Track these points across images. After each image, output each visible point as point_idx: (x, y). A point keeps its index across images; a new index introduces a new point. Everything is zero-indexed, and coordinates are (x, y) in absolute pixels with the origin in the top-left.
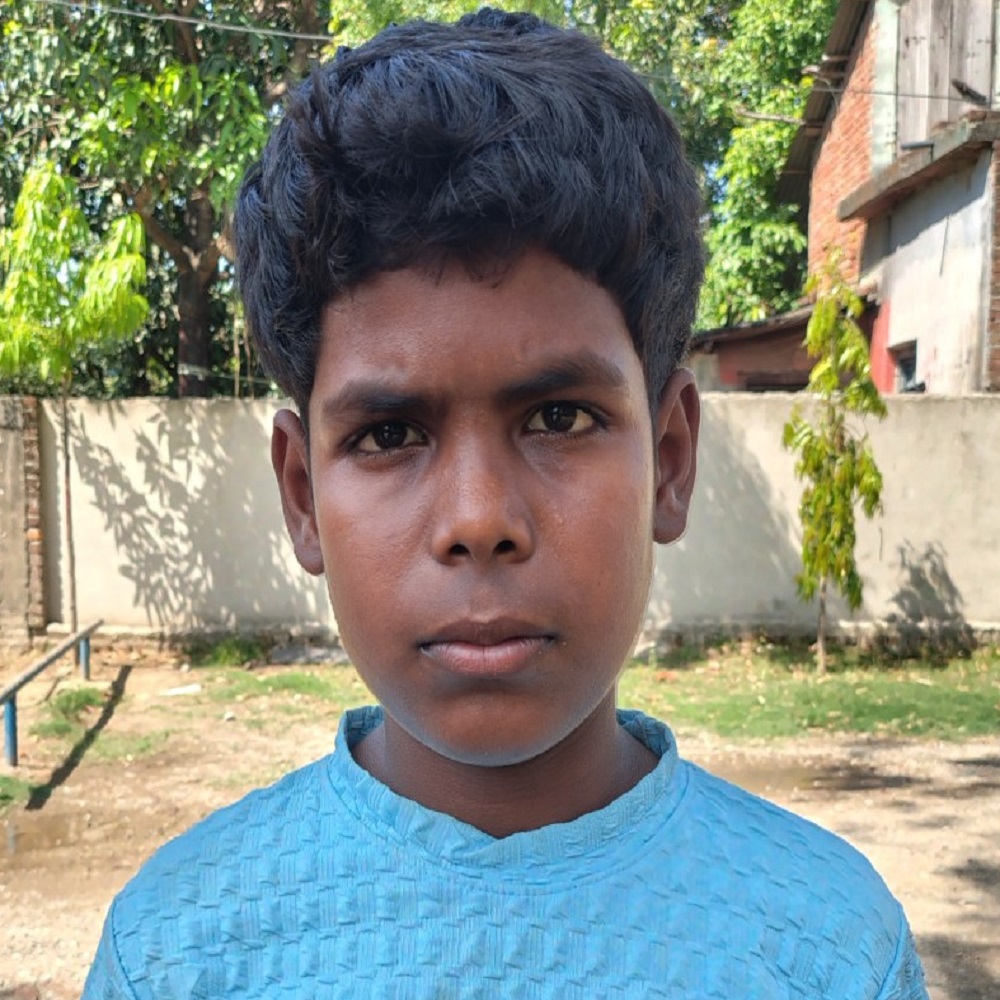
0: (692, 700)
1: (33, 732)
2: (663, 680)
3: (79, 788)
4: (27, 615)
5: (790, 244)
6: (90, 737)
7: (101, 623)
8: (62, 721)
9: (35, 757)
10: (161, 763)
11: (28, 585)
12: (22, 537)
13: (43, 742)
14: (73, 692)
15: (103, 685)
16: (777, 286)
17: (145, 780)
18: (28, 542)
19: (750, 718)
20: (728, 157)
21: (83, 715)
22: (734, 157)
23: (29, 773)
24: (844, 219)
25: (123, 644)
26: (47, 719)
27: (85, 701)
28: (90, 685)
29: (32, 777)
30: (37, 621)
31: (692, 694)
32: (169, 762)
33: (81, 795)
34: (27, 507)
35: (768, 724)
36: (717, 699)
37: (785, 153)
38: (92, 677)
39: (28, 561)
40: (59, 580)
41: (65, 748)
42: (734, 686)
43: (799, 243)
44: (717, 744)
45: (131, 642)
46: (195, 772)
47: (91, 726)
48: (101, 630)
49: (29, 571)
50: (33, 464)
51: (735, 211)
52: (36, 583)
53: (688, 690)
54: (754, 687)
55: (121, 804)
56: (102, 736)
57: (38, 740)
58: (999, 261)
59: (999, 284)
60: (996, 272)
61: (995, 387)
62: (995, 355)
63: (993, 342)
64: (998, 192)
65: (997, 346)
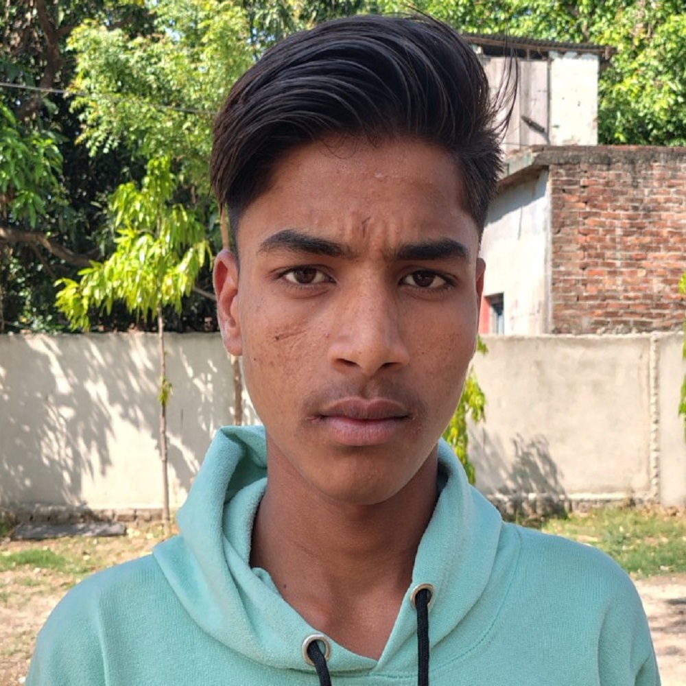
58: (557, 245)
59: (558, 261)
60: (555, 253)
61: (558, 331)
62: (556, 308)
63: (555, 299)
64: (553, 198)
65: (558, 302)
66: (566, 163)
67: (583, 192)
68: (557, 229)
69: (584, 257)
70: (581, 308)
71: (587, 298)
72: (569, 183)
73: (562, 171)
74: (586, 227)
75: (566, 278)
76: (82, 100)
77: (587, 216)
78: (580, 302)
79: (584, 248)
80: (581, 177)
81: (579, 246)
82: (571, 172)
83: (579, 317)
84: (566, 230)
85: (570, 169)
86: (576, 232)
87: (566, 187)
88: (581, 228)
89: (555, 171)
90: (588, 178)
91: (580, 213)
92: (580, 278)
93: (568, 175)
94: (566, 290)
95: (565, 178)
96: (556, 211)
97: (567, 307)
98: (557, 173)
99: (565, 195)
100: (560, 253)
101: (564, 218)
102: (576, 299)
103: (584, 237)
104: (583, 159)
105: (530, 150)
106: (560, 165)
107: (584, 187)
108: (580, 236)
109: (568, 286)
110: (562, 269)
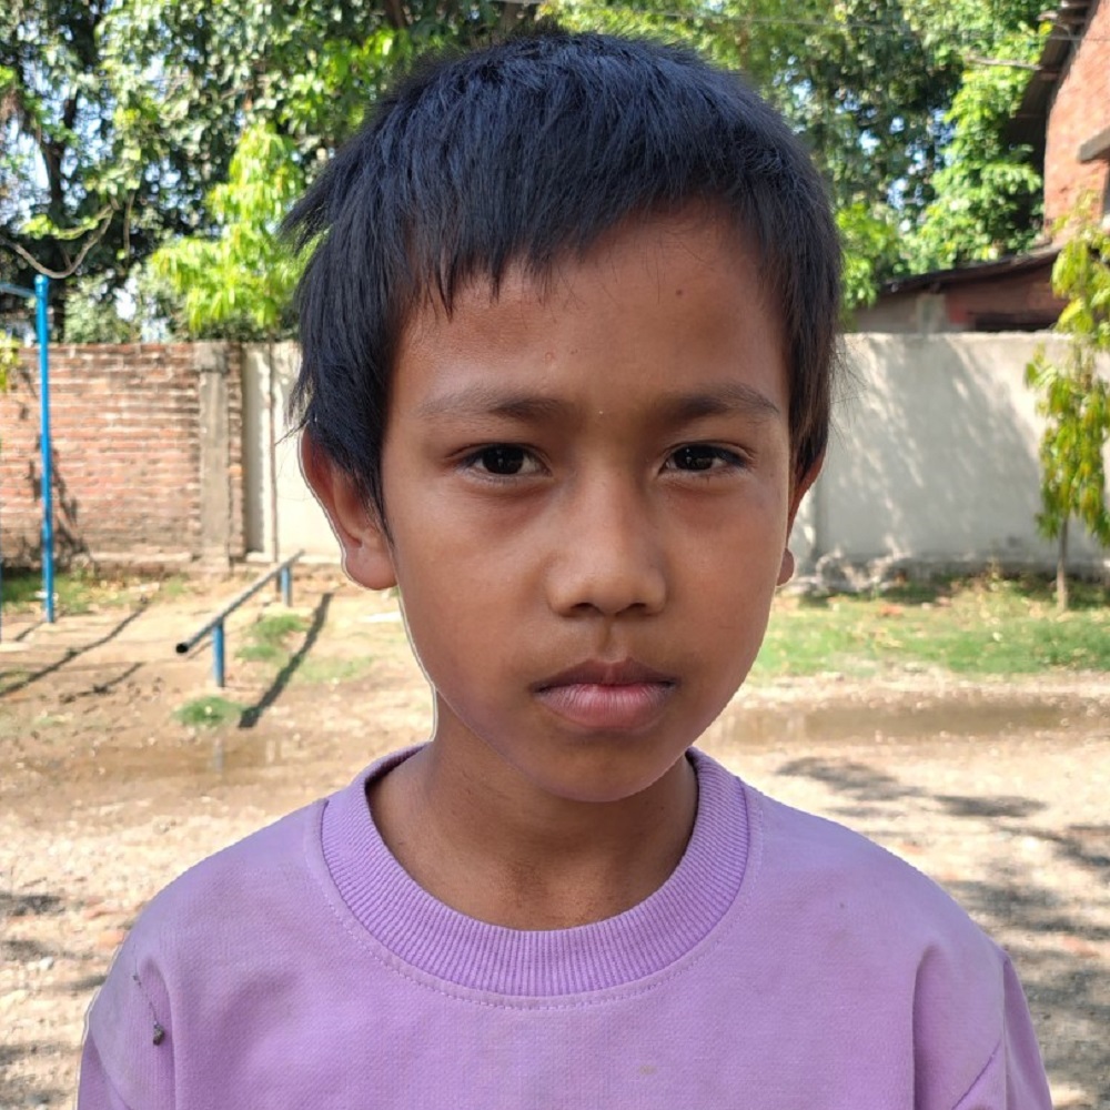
0: (920, 635)
1: (237, 655)
2: (886, 615)
3: (286, 710)
4: (228, 545)
5: (1023, 184)
6: (296, 661)
7: (302, 553)
8: (267, 645)
9: (242, 679)
10: (366, 687)
11: (230, 517)
12: (225, 472)
13: (249, 665)
14: (275, 619)
15: (305, 611)
16: (1010, 226)
17: (351, 704)
18: (230, 478)
19: (985, 654)
20: (956, 101)
21: (286, 640)
22: (964, 101)
23: (236, 695)
24: (1085, 161)
25: (323, 573)
26: (251, 643)
27: (289, 626)
28: (292, 612)
29: (240, 698)
30: (238, 551)
31: (919, 630)
32: (375, 686)
33: (290, 716)
34: (230, 445)
35: (1006, 661)
36: (948, 635)
37: (1019, 98)
38: (295, 603)
39: (230, 495)
40: (260, 512)
41: (271, 671)
42: (966, 622)
43: (1033, 182)
44: (950, 680)
45: (331, 571)
46: (401, 696)
47: (295, 650)
48: (302, 560)
49: (231, 505)
50: (236, 404)
51: (964, 153)
52: (238, 515)
53: (915, 625)
54: (987, 624)
55: (329, 725)
56: (307, 661)
57: (244, 663)
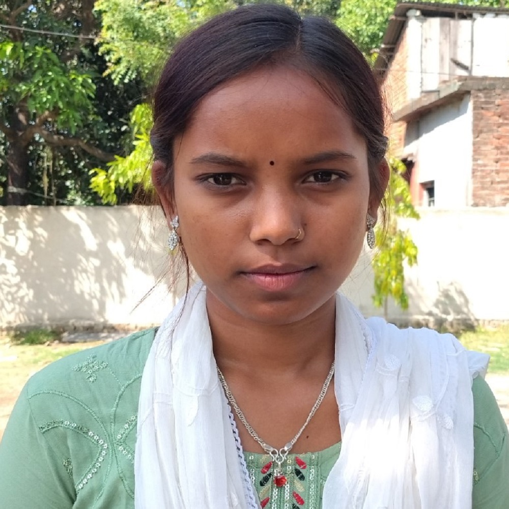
24: (395, 121)
58: (476, 146)
59: (477, 157)
60: (475, 151)
61: (476, 205)
62: (475, 189)
63: (474, 183)
64: (474, 114)
65: (477, 185)
66: (485, 89)
67: (497, 109)
68: (477, 135)
69: (497, 154)
70: (495, 190)
71: (499, 183)
72: (487, 103)
73: (481, 94)
74: (499, 133)
75: (483, 168)
76: (108, 46)
77: (500, 126)
78: (494, 185)
79: (497, 148)
80: (496, 99)
81: (493, 147)
82: (489, 95)
83: (493, 195)
84: (483, 135)
85: (487, 93)
86: (491, 137)
87: (483, 106)
88: (496, 134)
89: (476, 95)
90: (501, 99)
91: (494, 123)
92: (494, 168)
93: (485, 97)
94: (483, 177)
95: (483, 100)
96: (476, 122)
97: (483, 188)
98: (477, 96)
99: (483, 111)
100: (478, 151)
101: (482, 128)
102: (490, 183)
103: (497, 141)
104: (497, 86)
105: (456, 81)
106: (479, 90)
107: (498, 105)
108: (494, 140)
109: (484, 174)
110: (480, 162)
